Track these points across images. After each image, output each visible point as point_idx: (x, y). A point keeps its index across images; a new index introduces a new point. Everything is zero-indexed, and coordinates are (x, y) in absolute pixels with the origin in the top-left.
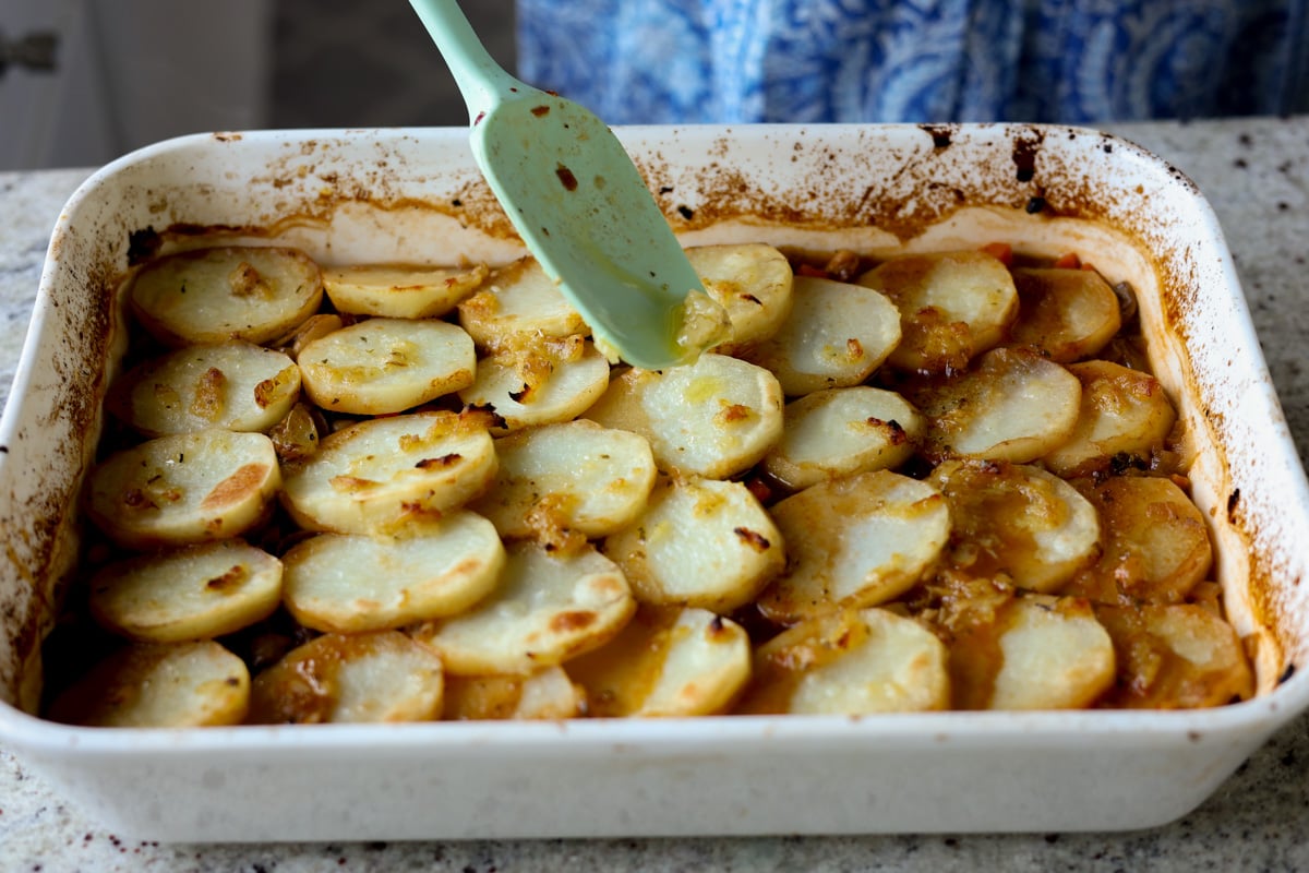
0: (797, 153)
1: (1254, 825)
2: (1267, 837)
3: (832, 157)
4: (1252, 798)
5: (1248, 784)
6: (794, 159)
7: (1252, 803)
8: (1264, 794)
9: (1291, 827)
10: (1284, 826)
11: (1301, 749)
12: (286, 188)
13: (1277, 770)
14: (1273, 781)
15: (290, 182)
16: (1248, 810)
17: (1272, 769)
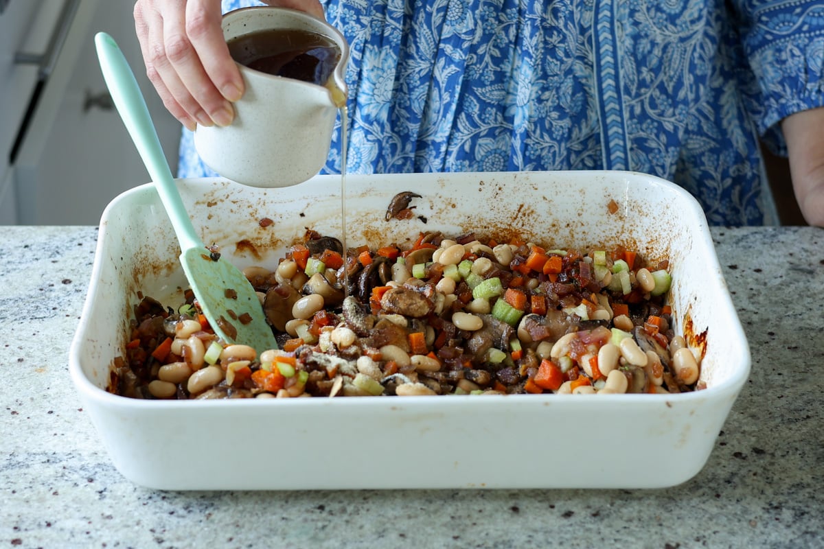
0: (481, 187)
1: (567, 540)
2: (573, 545)
3: (500, 189)
4: (571, 529)
5: (569, 523)
6: (480, 190)
7: (569, 531)
8: (577, 527)
9: (588, 542)
10: (583, 541)
11: (605, 510)
12: (213, 207)
13: (588, 518)
14: (584, 523)
15: (216, 203)
16: (566, 533)
17: (585, 518)
